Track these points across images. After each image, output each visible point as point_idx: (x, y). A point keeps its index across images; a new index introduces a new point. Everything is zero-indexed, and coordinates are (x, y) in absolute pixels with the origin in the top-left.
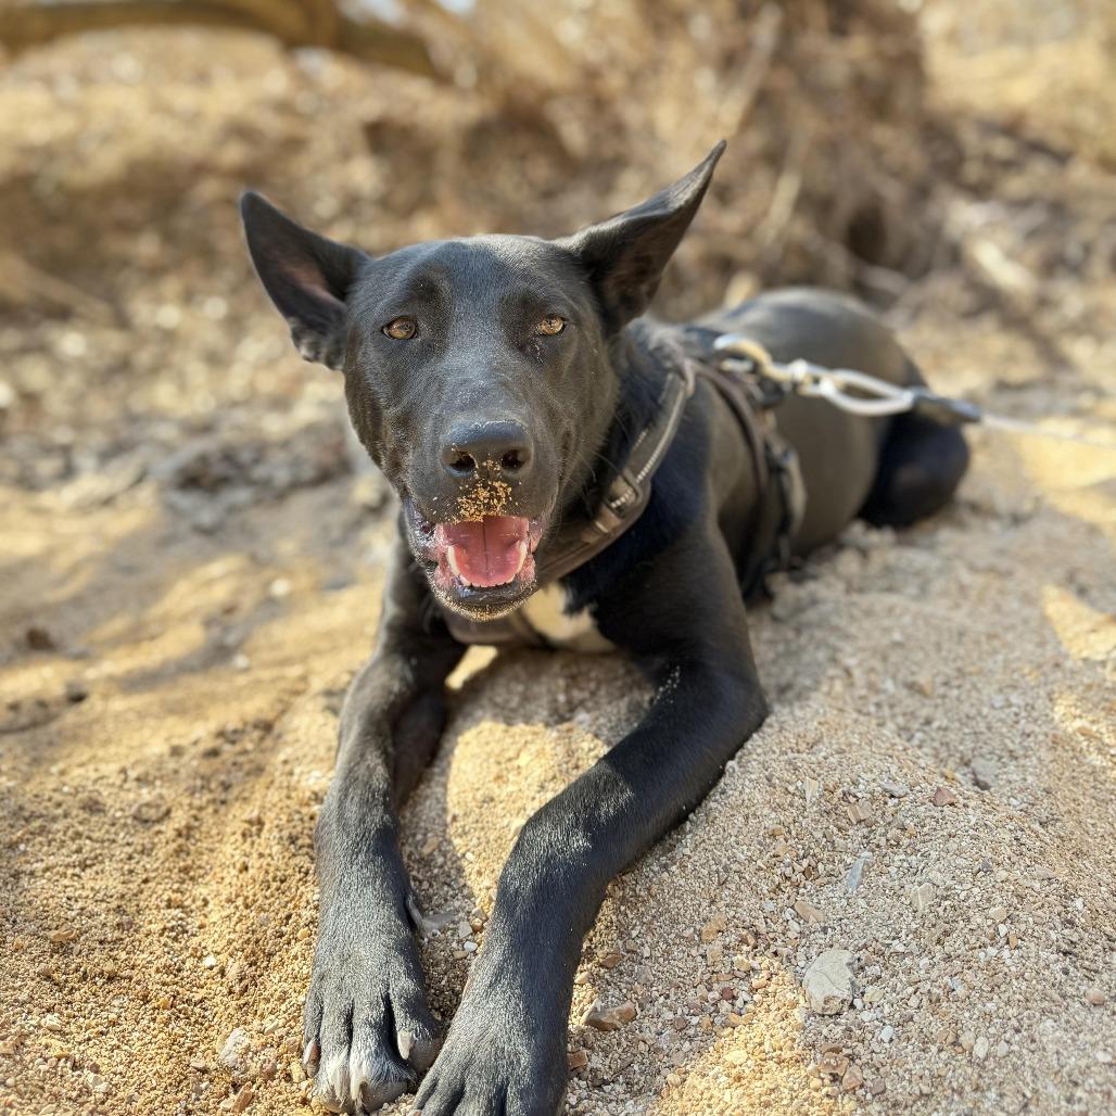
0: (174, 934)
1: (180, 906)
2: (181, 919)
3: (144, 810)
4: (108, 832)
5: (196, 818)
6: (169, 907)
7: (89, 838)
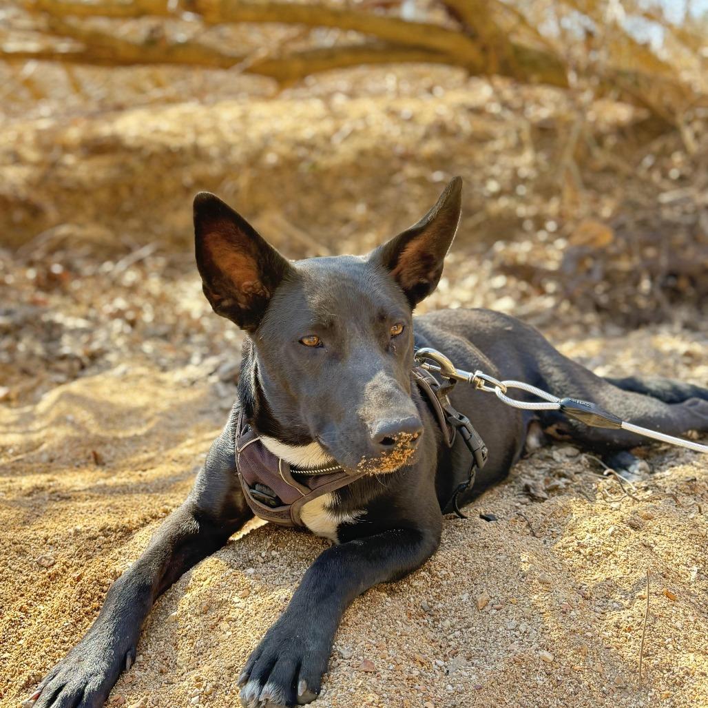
0: (13, 624)
1: (26, 612)
2: (22, 618)
3: (43, 560)
4: (20, 567)
5: (64, 571)
6: (20, 610)
7: (10, 567)
